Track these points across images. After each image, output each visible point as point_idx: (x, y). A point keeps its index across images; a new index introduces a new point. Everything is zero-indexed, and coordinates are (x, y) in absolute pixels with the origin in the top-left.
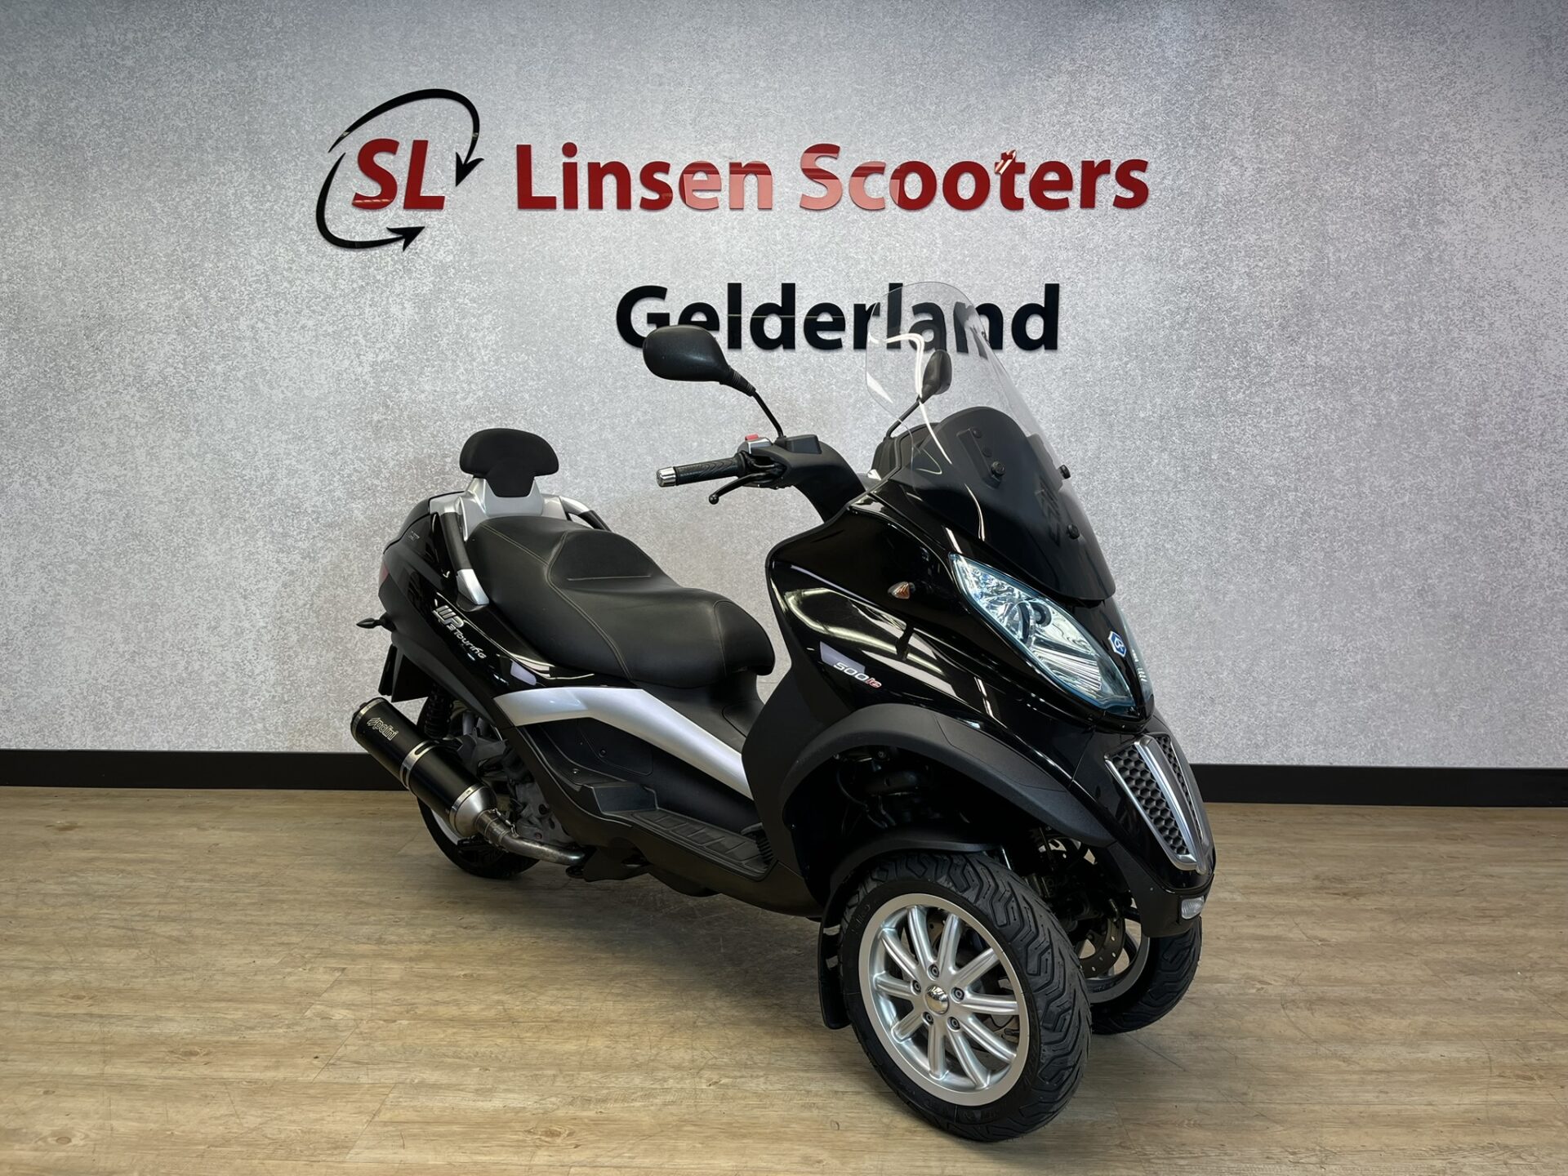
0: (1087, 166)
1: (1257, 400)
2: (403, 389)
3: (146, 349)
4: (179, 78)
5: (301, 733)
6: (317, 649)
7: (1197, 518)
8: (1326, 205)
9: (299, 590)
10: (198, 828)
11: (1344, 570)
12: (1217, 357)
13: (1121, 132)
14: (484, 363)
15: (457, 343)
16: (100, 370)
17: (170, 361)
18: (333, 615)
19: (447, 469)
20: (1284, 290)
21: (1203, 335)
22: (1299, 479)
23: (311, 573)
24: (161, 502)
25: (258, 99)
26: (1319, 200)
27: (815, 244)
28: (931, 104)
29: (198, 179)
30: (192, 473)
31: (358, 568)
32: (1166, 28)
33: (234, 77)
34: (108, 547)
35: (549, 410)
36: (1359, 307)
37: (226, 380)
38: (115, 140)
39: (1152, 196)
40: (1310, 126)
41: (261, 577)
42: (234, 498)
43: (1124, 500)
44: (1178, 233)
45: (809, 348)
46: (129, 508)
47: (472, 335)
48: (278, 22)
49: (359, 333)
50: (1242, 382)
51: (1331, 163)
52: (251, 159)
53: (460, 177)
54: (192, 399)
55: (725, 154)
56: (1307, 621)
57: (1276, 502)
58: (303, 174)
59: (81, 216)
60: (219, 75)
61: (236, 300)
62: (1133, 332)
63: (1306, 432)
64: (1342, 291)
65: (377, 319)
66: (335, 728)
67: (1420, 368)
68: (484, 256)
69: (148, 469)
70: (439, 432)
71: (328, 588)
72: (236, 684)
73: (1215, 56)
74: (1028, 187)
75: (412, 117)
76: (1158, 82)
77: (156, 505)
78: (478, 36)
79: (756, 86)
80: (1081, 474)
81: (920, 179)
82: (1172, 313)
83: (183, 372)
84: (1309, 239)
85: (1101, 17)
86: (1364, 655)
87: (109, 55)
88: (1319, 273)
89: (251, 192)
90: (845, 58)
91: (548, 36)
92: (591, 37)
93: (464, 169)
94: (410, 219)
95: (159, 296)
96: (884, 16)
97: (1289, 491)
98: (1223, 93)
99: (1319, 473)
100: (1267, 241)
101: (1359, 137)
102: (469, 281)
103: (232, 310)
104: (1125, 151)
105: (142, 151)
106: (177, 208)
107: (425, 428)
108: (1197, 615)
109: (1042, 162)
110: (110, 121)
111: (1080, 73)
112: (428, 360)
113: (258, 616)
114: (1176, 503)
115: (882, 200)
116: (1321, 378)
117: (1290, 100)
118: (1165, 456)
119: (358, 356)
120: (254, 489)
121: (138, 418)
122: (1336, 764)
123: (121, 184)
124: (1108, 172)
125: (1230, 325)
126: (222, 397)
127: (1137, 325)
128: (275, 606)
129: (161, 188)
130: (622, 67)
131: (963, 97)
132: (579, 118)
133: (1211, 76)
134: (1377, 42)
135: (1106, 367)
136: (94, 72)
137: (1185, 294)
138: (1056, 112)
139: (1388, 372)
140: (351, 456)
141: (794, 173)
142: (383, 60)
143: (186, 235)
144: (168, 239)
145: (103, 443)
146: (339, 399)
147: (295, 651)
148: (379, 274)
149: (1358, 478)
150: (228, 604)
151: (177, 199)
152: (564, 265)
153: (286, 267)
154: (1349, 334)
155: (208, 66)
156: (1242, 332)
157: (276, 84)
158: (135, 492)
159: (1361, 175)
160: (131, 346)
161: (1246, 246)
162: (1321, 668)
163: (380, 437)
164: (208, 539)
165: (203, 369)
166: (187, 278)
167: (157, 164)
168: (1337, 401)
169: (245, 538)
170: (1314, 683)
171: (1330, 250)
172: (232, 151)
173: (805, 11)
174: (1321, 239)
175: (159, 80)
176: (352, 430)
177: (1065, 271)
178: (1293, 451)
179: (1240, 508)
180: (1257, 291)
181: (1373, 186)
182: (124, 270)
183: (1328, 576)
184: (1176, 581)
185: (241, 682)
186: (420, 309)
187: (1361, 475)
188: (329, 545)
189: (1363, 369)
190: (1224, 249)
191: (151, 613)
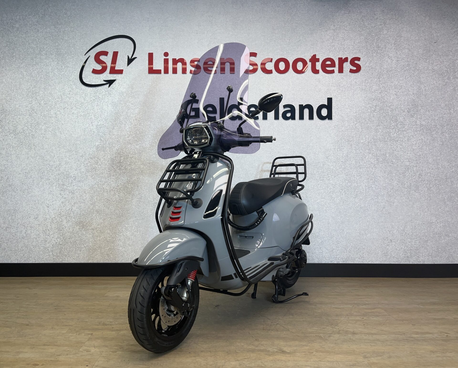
0: (340, 59)
1: (401, 136)
2: (107, 134)
3: (18, 121)
4: (34, 31)
5: (66, 256)
6: (73, 225)
7: (383, 177)
8: (420, 72)
9: (67, 204)
11: (434, 194)
12: (387, 122)
13: (351, 48)
14: (135, 125)
15: (126, 118)
16: (1, 128)
17: (26, 125)
18: (79, 213)
19: (122, 161)
20: (408, 99)
21: (382, 114)
22: (417, 163)
23: (72, 198)
24: (20, 174)
25: (61, 38)
26: (418, 70)
28: (287, 40)
29: (39, 64)
30: (32, 163)
31: (89, 196)
32: (364, 16)
33: (53, 31)
36: (433, 105)
37: (45, 131)
38: (11, 51)
39: (362, 69)
40: (413, 47)
41: (54, 200)
42: (46, 172)
43: (357, 170)
44: (371, 81)
46: (8, 176)
47: (132, 116)
48: (69, 13)
49: (92, 115)
50: (395, 130)
51: (421, 59)
52: (58, 58)
53: (129, 64)
54: (33, 138)
56: (423, 212)
57: (409, 171)
58: (75, 63)
61: (50, 104)
62: (358, 114)
63: (418, 147)
64: (427, 100)
65: (99, 110)
66: (78, 254)
67: (455, 125)
68: (135, 90)
69: (16, 162)
71: (78, 203)
72: (43, 238)
74: (320, 66)
75: (113, 44)
76: (363, 33)
77: (18, 175)
78: (136, 18)
80: (342, 162)
81: (284, 64)
82: (371, 107)
83: (30, 129)
84: (415, 83)
85: (343, 12)
86: (443, 224)
87: (10, 24)
88: (419, 94)
89: (57, 68)
90: (258, 25)
91: (159, 18)
92: (174, 18)
93: (130, 61)
94: (111, 77)
95: (23, 103)
96: (271, 12)
97: (414, 167)
98: (384, 36)
99: (424, 161)
100: (401, 84)
101: (429, 50)
102: (131, 98)
103: (48, 107)
104: (353, 55)
105: (20, 55)
106: (31, 73)
107: (114, 147)
108: (384, 210)
109: (325, 58)
110: (9, 45)
111: (337, 29)
112: (116, 124)
113: (52, 214)
114: (375, 172)
115: (272, 70)
116: (422, 129)
117: (406, 38)
118: (370, 155)
119: (92, 123)
120: (53, 169)
121: (13, 145)
122: (436, 263)
123: (12, 65)
124: (347, 61)
125: (390, 111)
126: (44, 137)
127: (359, 111)
128: (58, 210)
129: (26, 67)
130: (184, 28)
131: (298, 37)
132: (170, 44)
133: (380, 31)
134: (433, 21)
135: (349, 125)
136: (5, 29)
137: (375, 101)
138: (329, 42)
139: (445, 127)
140: (88, 157)
142: (104, 26)
143: (34, 82)
144: (28, 84)
146: (85, 138)
147: (65, 226)
148: (100, 95)
150: (42, 210)
151: (32, 71)
152: (163, 92)
153: (68, 93)
154: (430, 114)
155: (44, 27)
156: (395, 114)
157: (67, 33)
158: (11, 170)
159: (431, 63)
160: (13, 120)
161: (394, 85)
162: (429, 229)
163: (98, 151)
164: (36, 186)
165: (37, 128)
166: (33, 97)
167: (25, 59)
168: (428, 136)
169: (49, 186)
170: (426, 234)
171: (422, 86)
172: (51, 55)
173: (245, 10)
174: (419, 83)
175: (27, 31)
176: (89, 148)
177: (334, 93)
178: (414, 154)
179: (397, 173)
180: (399, 100)
181: (435, 66)
182: (11, 94)
183: (429, 196)
184: (376, 198)
185: (45, 237)
186: (114, 107)
187: (438, 161)
188: (79, 188)
189: (436, 125)
190: (387, 86)
191: (14, 213)
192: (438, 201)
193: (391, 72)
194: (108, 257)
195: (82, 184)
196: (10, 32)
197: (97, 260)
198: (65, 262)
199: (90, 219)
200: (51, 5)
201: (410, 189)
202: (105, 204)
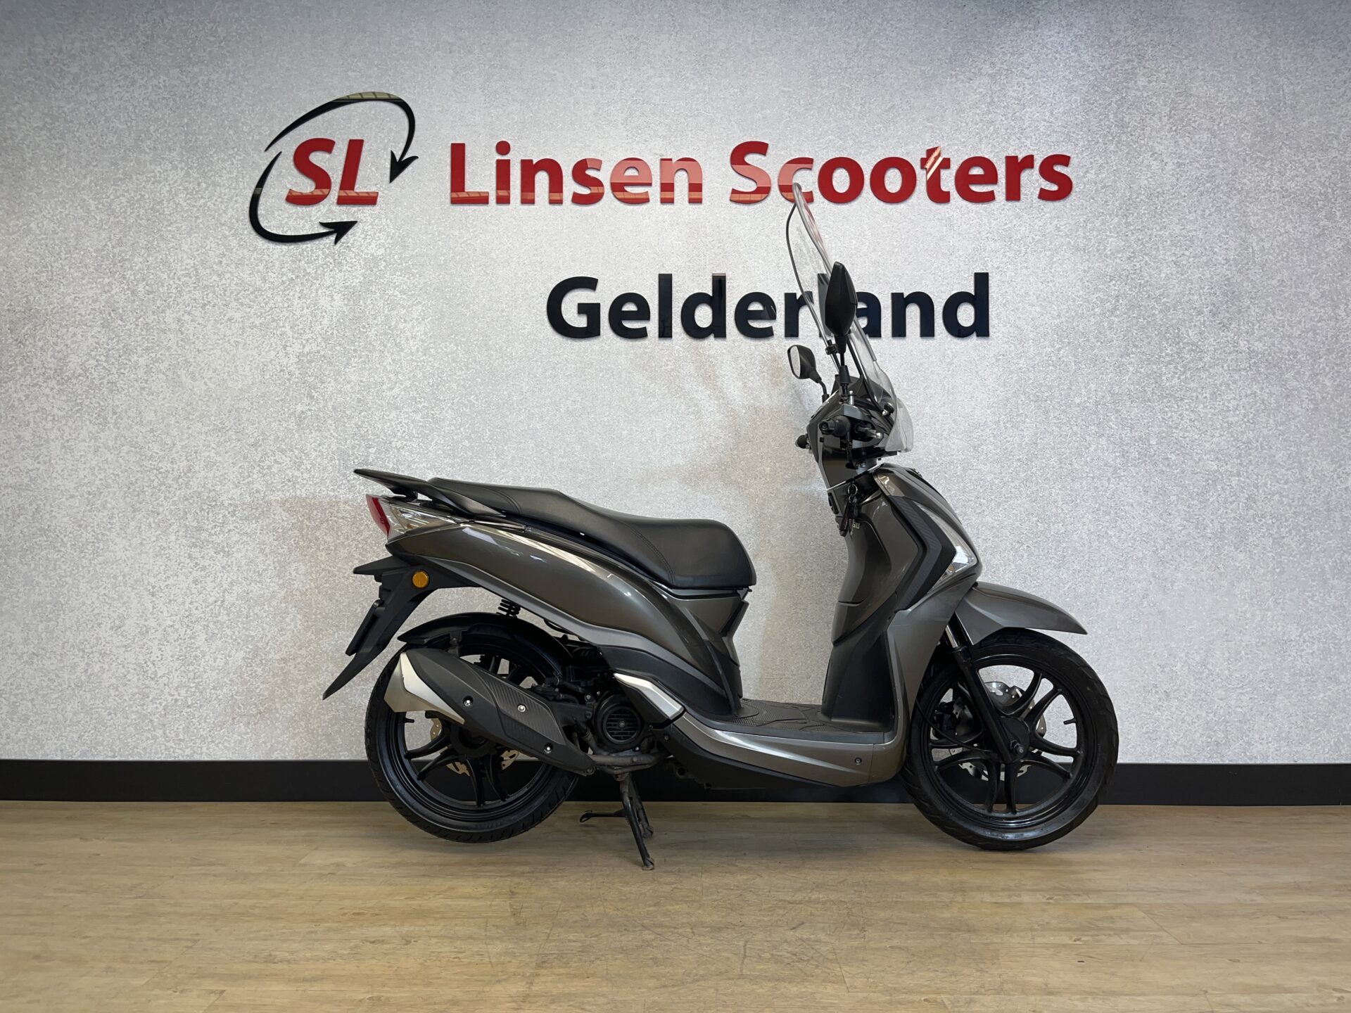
0: (1011, 161)
1: (1192, 385)
2: (329, 379)
3: (69, 342)
4: (122, 83)
5: (203, 739)
6: (226, 649)
7: (1140, 504)
8: (1246, 197)
9: (210, 586)
10: (81, 839)
11: (1294, 557)
12: (1149, 343)
13: (1042, 129)
14: (412, 354)
15: (386, 334)
16: (22, 364)
17: (93, 353)
18: (245, 612)
19: (371, 460)
20: (1212, 278)
21: (1134, 321)
22: (1241, 464)
23: (224, 568)
24: (72, 497)
25: (198, 103)
26: (1239, 192)
27: (744, 236)
28: (856, 105)
29: (134, 177)
30: (106, 466)
31: (274, 562)
32: (1081, 35)
33: (176, 82)
34: (15, 544)
35: (477, 400)
36: (1286, 295)
37: (148, 371)
38: (53, 141)
39: (1076, 189)
40: (1225, 124)
41: (170, 573)
42: (148, 491)
43: (1064, 486)
44: (1103, 224)
45: (741, 337)
46: (39, 502)
47: (401, 326)
48: (222, 32)
49: (286, 324)
50: (1176, 368)
51: (1248, 159)
52: (188, 158)
53: (393, 176)
54: (111, 391)
55: (658, 152)
56: (1260, 610)
57: (1219, 487)
58: (238, 172)
59: (15, 213)
60: (161, 81)
61: (164, 293)
62: (1064, 320)
63: (1244, 416)
64: (1268, 279)
65: (305, 311)
68: (413, 250)
69: (62, 462)
70: (363, 422)
71: (241, 583)
72: (137, 687)
73: (1129, 61)
74: (953, 181)
75: (349, 118)
76: (1076, 83)
77: (67, 499)
78: (416, 44)
79: (686, 88)
80: (1019, 460)
81: (847, 174)
82: (1102, 301)
83: (105, 364)
84: (1232, 229)
85: (1017, 24)
86: (1321, 645)
87: (55, 63)
88: (1245, 261)
89: (186, 189)
90: (772, 63)
92: (526, 44)
93: (398, 166)
94: (342, 214)
95: (86, 290)
96: (810, 25)
97: (1232, 476)
98: (1139, 94)
99: (1260, 457)
100: (1191, 231)
101: (1272, 135)
102: (399, 273)
103: (158, 303)
104: (1047, 147)
105: (80, 152)
106: (111, 205)
107: (350, 418)
108: (1145, 604)
109: (967, 158)
110: (51, 124)
111: (1000, 75)
112: (355, 351)
113: (165, 614)
114: (1117, 489)
115: (811, 192)
116: (1255, 363)
117: (1203, 100)
118: (1103, 441)
119: (285, 347)
120: (170, 482)
121: (55, 411)
123: (58, 182)
124: (1032, 166)
125: (1161, 311)
126: (143, 389)
127: (1067, 312)
128: (184, 603)
129: (96, 186)
130: (556, 72)
131: (887, 98)
132: (513, 119)
133: (1126, 79)
134: (1281, 49)
135: (1039, 354)
136: (40, 78)
137: (1114, 282)
138: (978, 111)
139: (1320, 358)
140: (272, 448)
141: (724, 169)
142: (323, 66)
143: (118, 231)
144: (99, 234)
145: (19, 437)
146: (263, 391)
147: (202, 652)
148: (309, 267)
149: (1300, 463)
150: (135, 602)
151: (112, 197)
152: (495, 257)
153: (216, 260)
154: (1279, 320)
155: (151, 71)
156: (1172, 319)
157: (217, 89)
158: (47, 486)
159: (1277, 170)
160: (55, 339)
161: (1171, 236)
162: (1279, 659)
163: (303, 428)
164: (118, 534)
165: (125, 362)
166: (116, 273)
167: (95, 164)
168: (1273, 386)
169: (158, 533)
170: (1272, 675)
171: (1253, 239)
172: (170, 151)
173: (733, 20)
174: (1244, 229)
175: (103, 85)
176: (275, 421)
177: (994, 260)
178: (1233, 436)
179: (1182, 494)
180: (1186, 279)
181: (1289, 181)
182: (53, 264)
183: (1278, 563)
184: (1121, 569)
185: (143, 684)
186: (349, 300)
187: (1303, 459)
188: (245, 539)
189: (1295, 354)
190: (1150, 239)
191: (54, 611)
192: (1305, 577)
193: (1161, 199)
194: (329, 743)
195: (254, 525)
196: (53, 89)
197: (296, 753)
198: (202, 759)
199: (276, 629)
200: (171, 10)
201: (1223, 541)
202: (321, 585)
